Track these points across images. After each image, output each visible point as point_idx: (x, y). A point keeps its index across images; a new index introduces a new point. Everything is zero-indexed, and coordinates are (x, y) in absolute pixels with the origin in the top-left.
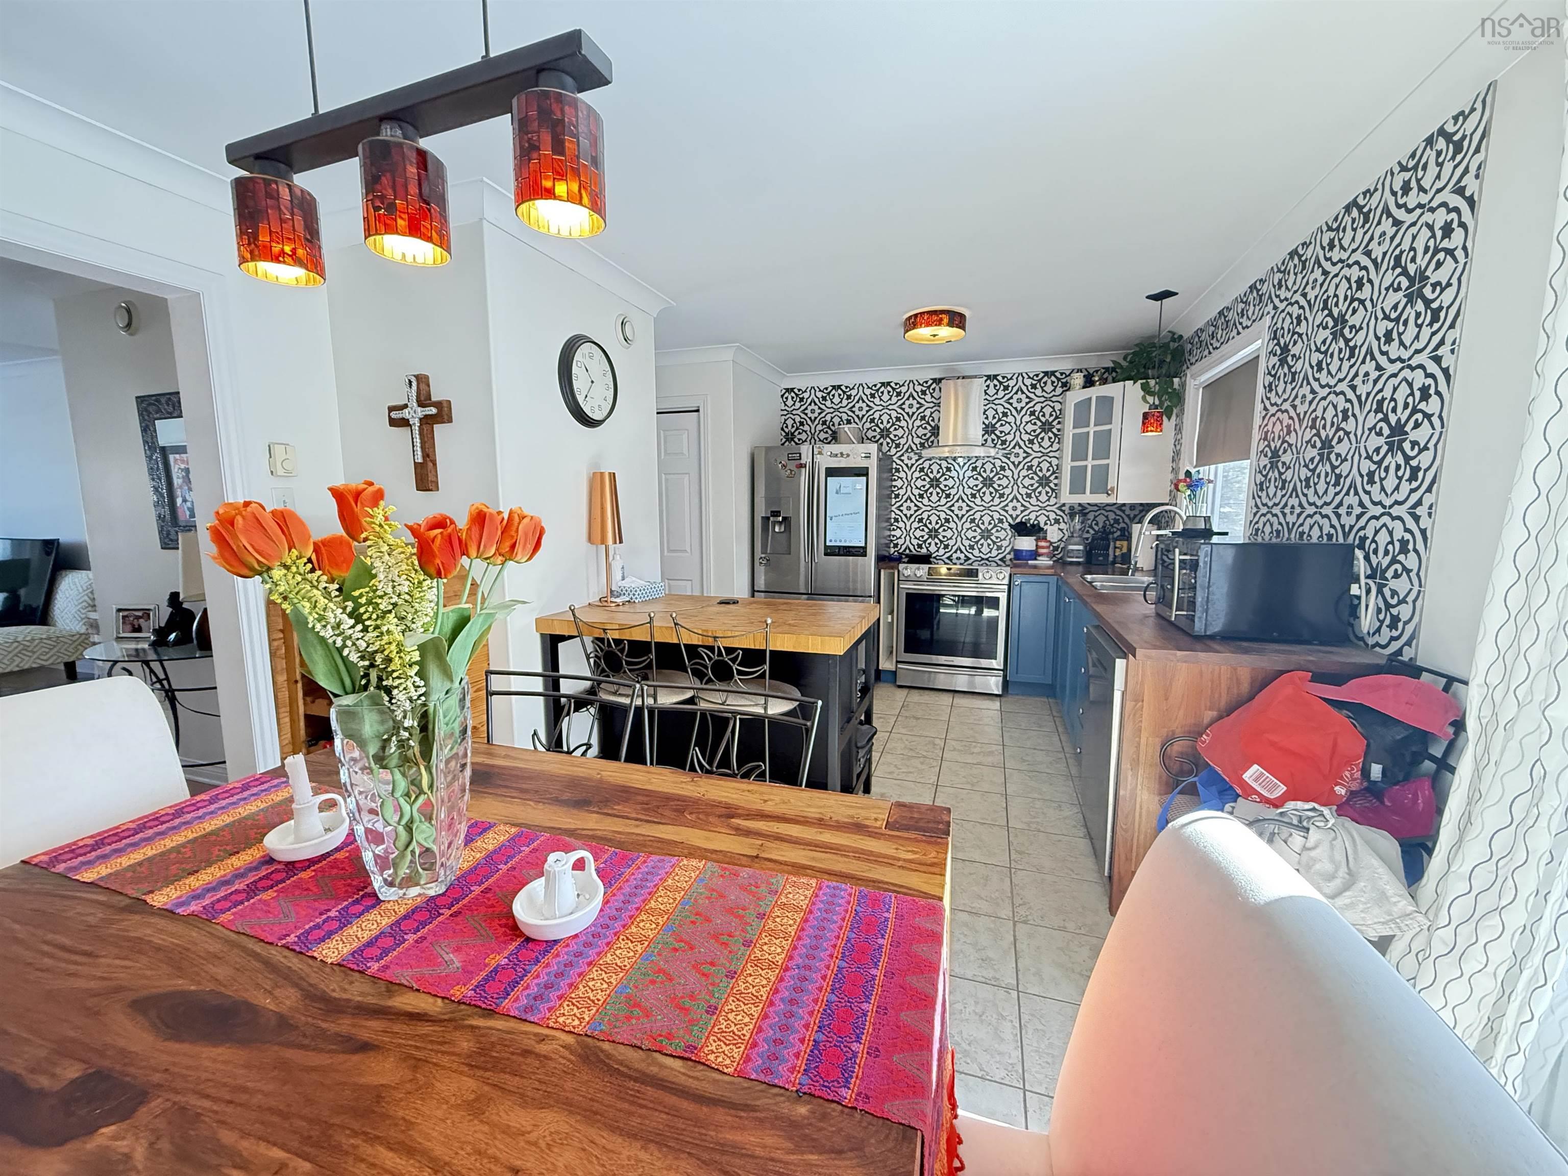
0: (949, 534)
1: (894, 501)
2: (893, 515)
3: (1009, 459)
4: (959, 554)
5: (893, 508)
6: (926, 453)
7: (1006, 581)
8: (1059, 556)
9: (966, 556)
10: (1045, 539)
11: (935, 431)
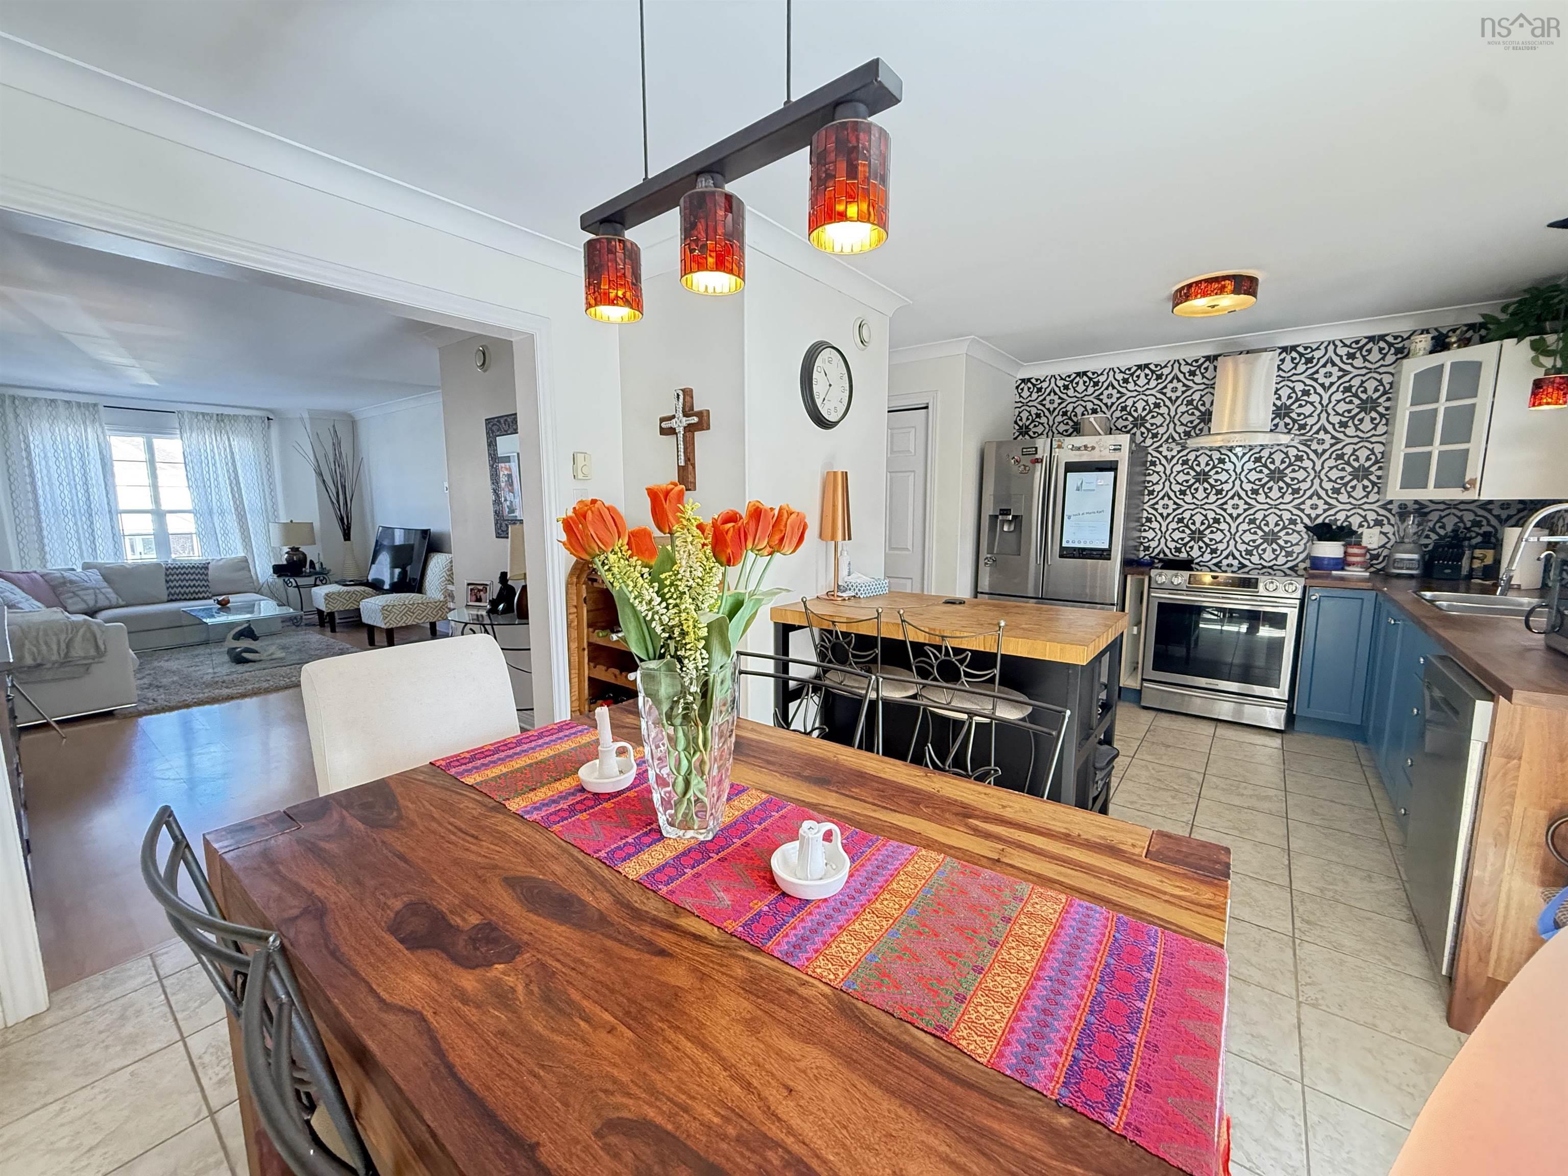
0: (1218, 536)
1: (1147, 498)
2: (1145, 514)
3: (1309, 447)
4: (1230, 560)
5: (1146, 507)
6: (1192, 443)
7: (1298, 594)
8: (1379, 567)
9: (1240, 563)
10: (1358, 544)
11: (1206, 417)
